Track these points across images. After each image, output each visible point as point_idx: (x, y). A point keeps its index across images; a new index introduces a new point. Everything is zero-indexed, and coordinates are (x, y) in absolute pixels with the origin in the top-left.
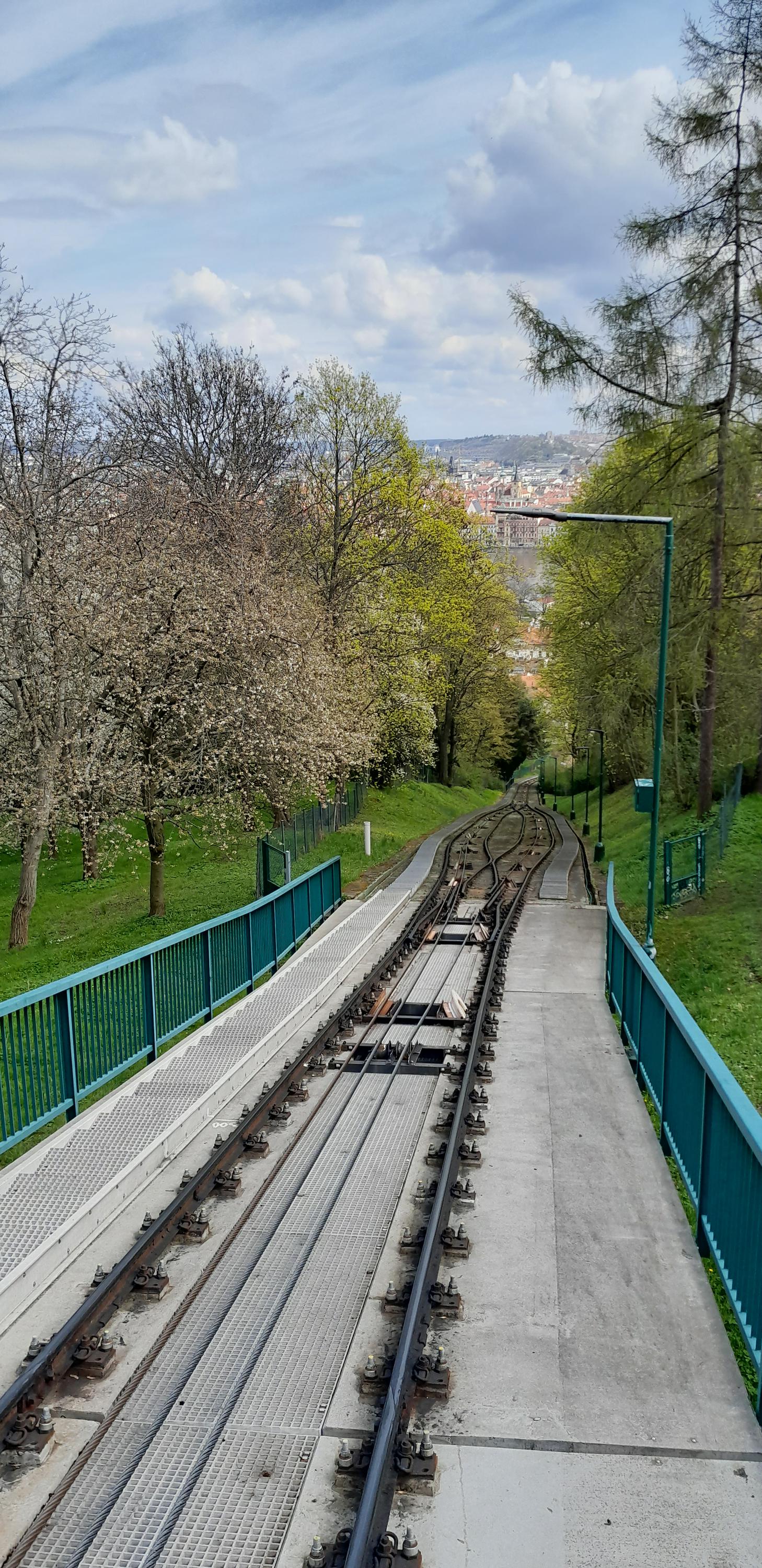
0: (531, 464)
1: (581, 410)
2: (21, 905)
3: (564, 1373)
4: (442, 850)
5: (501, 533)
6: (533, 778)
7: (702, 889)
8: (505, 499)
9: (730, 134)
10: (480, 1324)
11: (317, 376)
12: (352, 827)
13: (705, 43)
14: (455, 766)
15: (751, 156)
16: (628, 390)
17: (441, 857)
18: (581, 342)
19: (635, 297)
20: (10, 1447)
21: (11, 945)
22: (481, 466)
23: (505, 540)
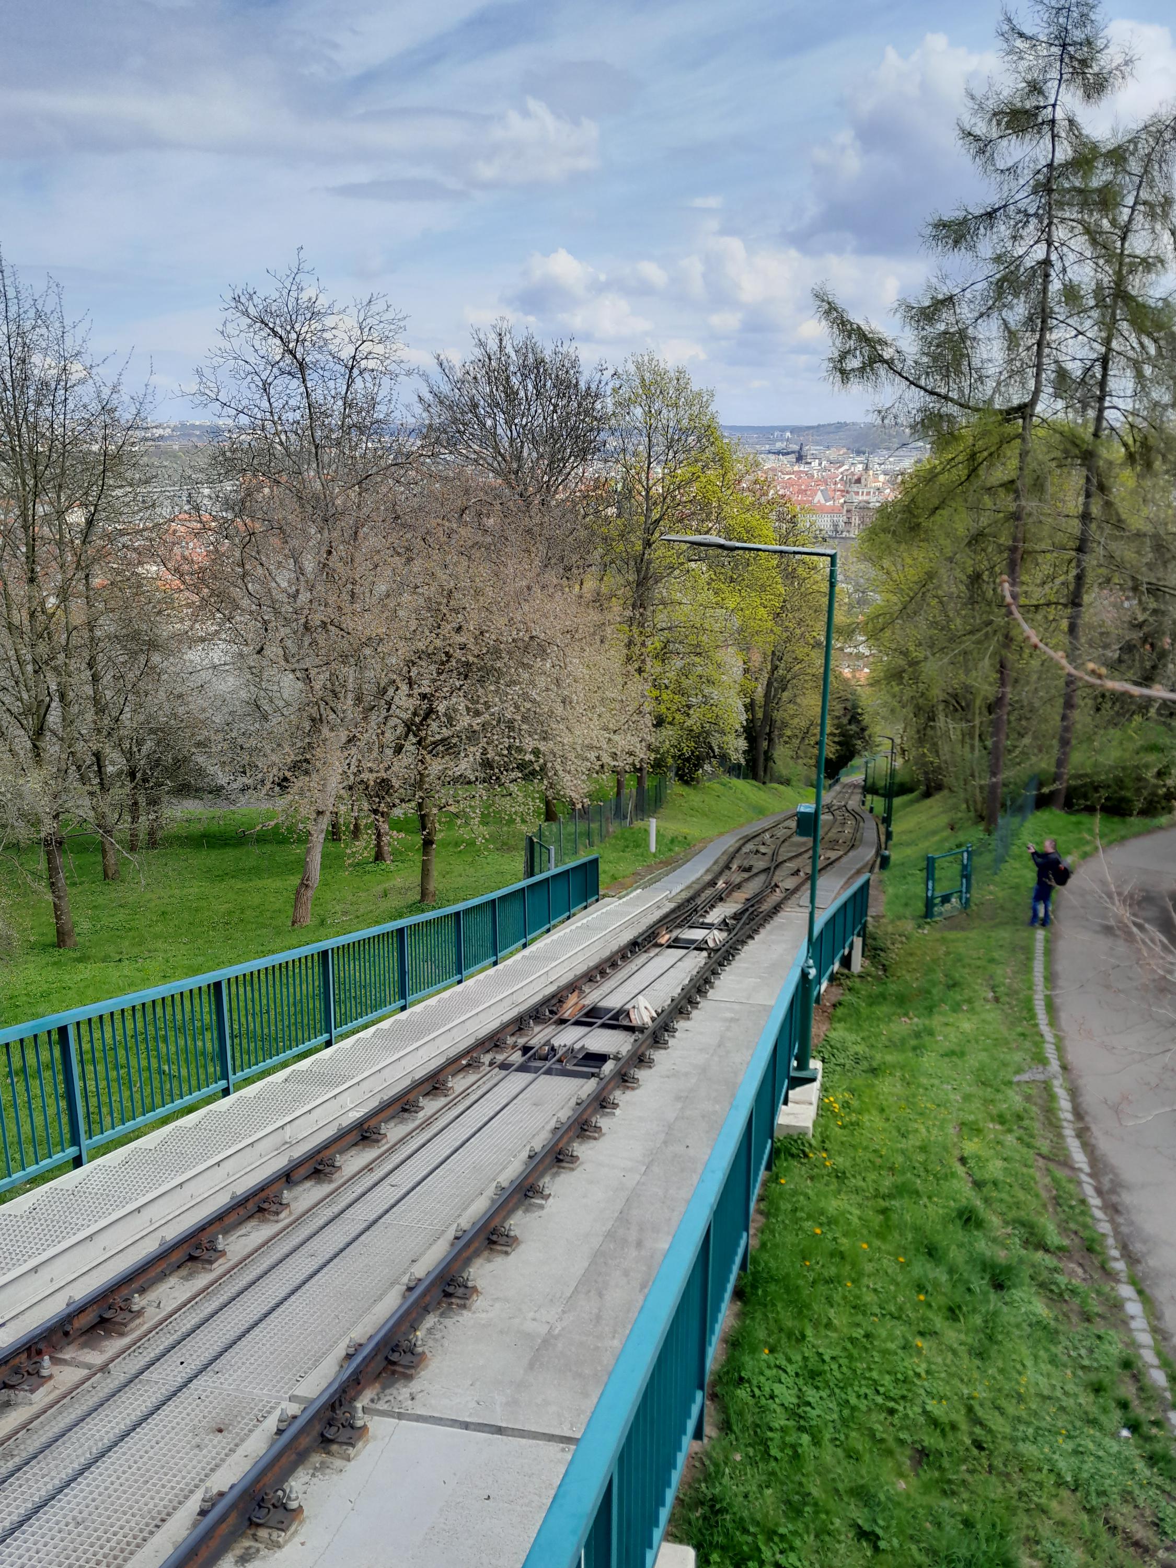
0: (885, 452)
1: (879, 412)
2: (305, 885)
3: (531, 1366)
4: (732, 849)
5: (848, 523)
6: (857, 777)
7: (966, 904)
8: (855, 488)
9: (1046, 128)
10: (484, 1315)
11: (632, 368)
12: (638, 824)
13: (1021, 35)
14: (771, 764)
15: (1065, 151)
16: (932, 393)
17: (725, 858)
18: (883, 342)
19: (940, 297)
20: (6, 1386)
21: (294, 923)
22: (832, 454)
23: (852, 530)
